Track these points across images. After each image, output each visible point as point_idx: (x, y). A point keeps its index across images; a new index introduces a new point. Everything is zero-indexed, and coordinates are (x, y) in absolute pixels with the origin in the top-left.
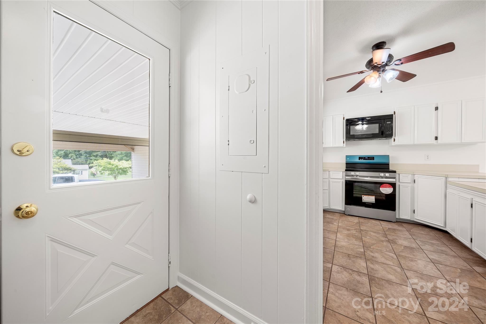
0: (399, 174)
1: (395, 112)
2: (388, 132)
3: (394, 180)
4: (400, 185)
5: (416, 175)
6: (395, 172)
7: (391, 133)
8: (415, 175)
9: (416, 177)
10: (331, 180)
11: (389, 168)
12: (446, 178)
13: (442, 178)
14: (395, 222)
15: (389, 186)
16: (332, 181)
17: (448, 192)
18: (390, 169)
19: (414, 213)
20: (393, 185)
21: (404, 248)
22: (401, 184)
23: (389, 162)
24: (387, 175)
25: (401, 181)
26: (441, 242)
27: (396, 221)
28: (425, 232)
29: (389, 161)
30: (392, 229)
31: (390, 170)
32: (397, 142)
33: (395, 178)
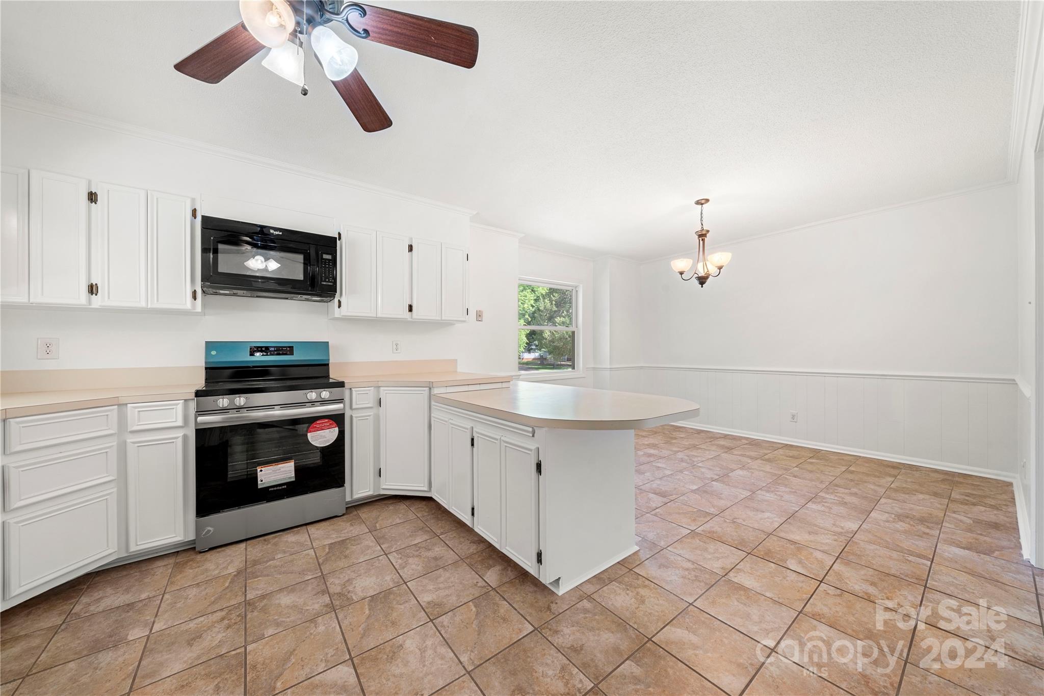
0: (351, 389)
1: (339, 234)
2: (325, 281)
3: (340, 406)
4: (353, 415)
5: (382, 388)
6: (341, 385)
7: (332, 284)
8: (379, 387)
9: (384, 393)
10: (130, 439)
11: (329, 376)
12: (430, 389)
13: (424, 390)
14: (343, 515)
15: (330, 424)
16: (134, 443)
17: (434, 417)
18: (331, 376)
19: (380, 476)
20: (338, 419)
21: (369, 605)
22: (355, 414)
23: (329, 360)
24: (325, 394)
25: (354, 406)
27: (347, 508)
28: (400, 516)
29: (329, 357)
31: (331, 381)
32: (345, 311)
33: (343, 399)
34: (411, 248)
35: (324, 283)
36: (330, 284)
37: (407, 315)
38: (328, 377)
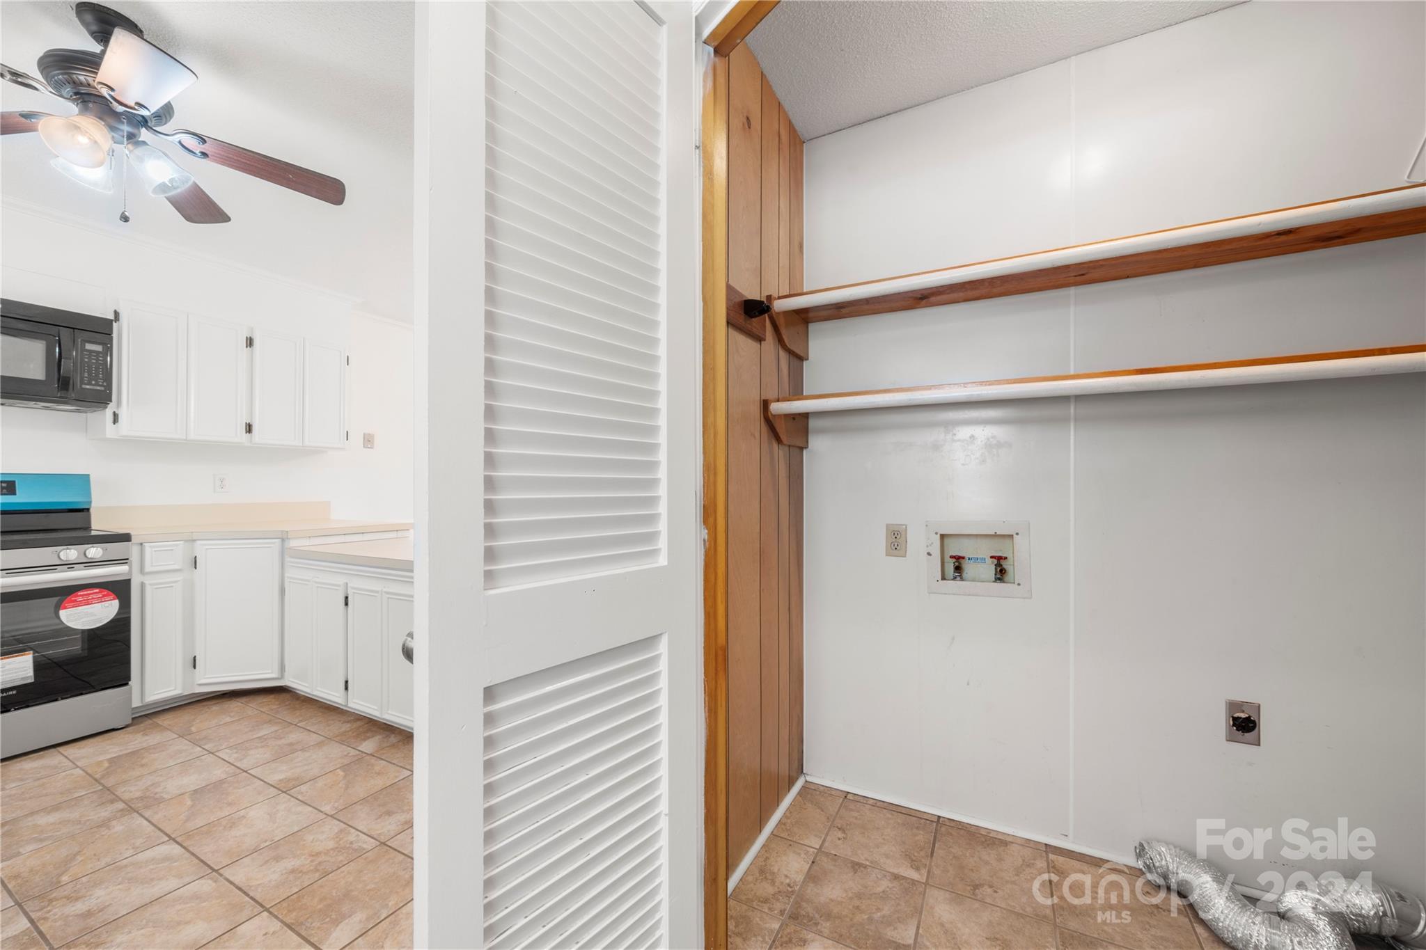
0: (141, 544)
1: (116, 314)
2: (89, 384)
3: (123, 569)
4: (146, 582)
5: (198, 542)
6: (126, 538)
7: (103, 388)
8: (194, 540)
9: (200, 549)
11: (91, 527)
12: (283, 540)
13: (274, 543)
14: (127, 726)
15: (104, 596)
17: (288, 577)
18: (93, 527)
19: (195, 667)
20: (120, 589)
21: (192, 800)
22: (148, 581)
23: (90, 502)
24: (94, 552)
25: (148, 568)
26: (280, 723)
27: (133, 719)
28: (232, 714)
29: (90, 497)
30: (127, 754)
31: (93, 533)
32: (126, 427)
33: (127, 559)
34: (250, 342)
35: (88, 387)
36: (98, 388)
37: (243, 437)
38: (88, 528)
